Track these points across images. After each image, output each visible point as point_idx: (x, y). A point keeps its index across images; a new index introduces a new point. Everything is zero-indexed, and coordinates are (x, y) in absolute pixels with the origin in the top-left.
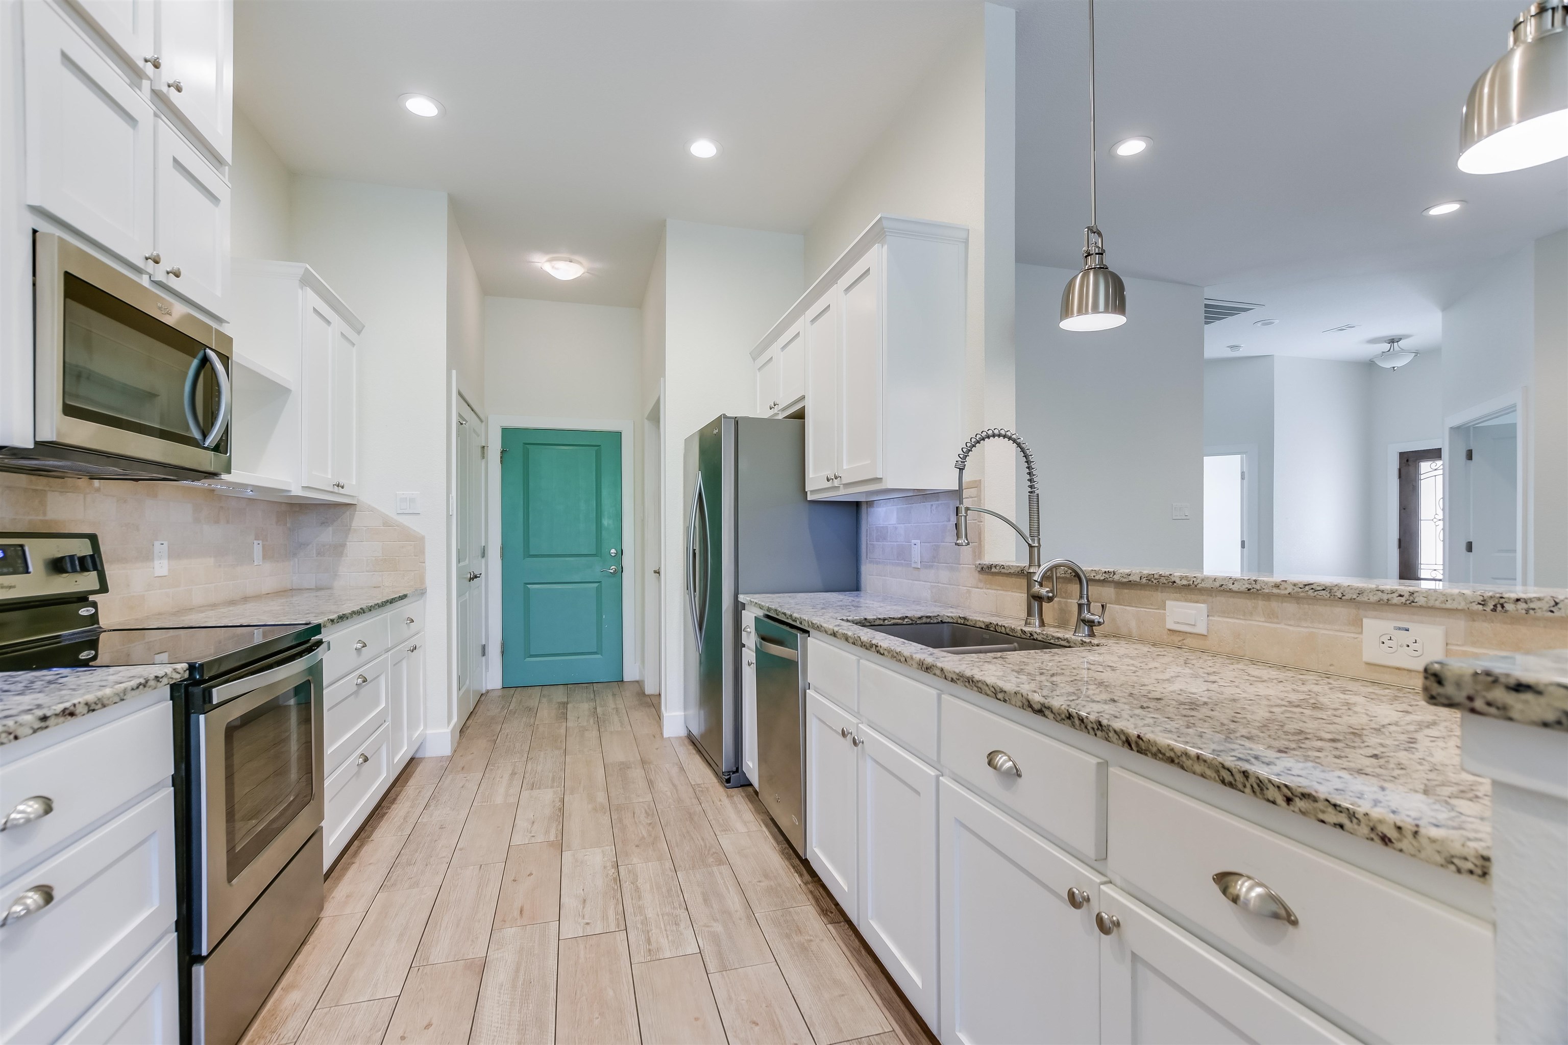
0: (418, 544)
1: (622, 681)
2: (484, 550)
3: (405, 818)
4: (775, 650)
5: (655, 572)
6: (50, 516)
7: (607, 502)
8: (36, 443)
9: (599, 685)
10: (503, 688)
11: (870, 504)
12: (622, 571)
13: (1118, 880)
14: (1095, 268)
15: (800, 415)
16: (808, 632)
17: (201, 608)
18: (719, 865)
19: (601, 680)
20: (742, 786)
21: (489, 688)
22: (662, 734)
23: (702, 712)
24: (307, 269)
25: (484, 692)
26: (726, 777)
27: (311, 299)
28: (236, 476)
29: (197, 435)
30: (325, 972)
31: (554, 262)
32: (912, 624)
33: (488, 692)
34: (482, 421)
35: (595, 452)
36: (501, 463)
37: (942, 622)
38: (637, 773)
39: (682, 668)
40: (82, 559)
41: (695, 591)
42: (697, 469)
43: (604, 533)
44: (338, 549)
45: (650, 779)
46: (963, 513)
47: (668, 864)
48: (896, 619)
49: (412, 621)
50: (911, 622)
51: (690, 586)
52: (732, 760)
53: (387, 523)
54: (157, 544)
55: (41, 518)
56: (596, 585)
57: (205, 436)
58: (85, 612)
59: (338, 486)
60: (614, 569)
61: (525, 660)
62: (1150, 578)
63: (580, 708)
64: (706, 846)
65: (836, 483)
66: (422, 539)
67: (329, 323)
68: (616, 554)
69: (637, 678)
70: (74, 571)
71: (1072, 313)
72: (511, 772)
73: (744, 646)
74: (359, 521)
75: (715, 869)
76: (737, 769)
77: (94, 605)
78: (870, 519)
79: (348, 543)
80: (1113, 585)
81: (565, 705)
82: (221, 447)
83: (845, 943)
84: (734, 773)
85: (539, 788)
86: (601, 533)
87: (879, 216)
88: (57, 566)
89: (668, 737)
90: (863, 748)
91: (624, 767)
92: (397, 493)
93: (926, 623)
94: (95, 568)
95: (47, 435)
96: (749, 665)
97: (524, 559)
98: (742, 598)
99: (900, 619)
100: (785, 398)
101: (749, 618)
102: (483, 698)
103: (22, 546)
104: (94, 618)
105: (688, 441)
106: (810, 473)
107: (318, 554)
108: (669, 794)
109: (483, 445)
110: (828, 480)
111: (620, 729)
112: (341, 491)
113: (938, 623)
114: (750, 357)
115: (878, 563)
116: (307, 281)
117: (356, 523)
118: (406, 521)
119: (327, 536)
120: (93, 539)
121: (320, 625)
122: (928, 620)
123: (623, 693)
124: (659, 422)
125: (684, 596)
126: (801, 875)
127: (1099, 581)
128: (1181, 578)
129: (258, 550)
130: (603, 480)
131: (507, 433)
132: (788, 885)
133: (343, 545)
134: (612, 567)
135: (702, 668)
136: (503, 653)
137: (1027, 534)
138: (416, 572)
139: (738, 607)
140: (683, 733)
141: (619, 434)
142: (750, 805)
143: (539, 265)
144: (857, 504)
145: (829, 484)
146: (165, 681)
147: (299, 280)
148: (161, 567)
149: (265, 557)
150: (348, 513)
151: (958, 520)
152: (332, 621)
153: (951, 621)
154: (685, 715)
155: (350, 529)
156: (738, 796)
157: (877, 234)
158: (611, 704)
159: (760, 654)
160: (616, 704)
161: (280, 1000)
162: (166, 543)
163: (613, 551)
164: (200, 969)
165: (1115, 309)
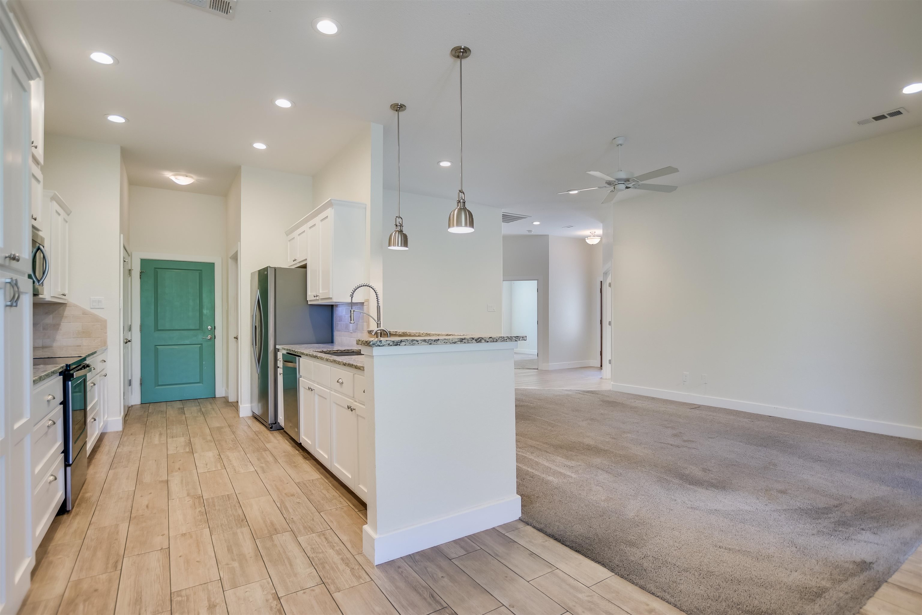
0: (103, 324)
1: (215, 397)
2: (130, 327)
4: (290, 365)
5: (235, 338)
7: (206, 301)
9: (201, 400)
10: (141, 404)
11: (337, 306)
12: (215, 338)
13: (357, 401)
14: (398, 231)
15: (305, 267)
16: (300, 356)
18: (265, 451)
19: (202, 397)
20: (278, 430)
21: (133, 404)
22: (239, 416)
23: (260, 405)
24: (55, 194)
25: (130, 405)
26: (271, 426)
27: (55, 206)
29: (36, 281)
31: (177, 177)
32: (341, 353)
33: (132, 406)
34: (129, 256)
35: (198, 273)
36: (140, 279)
37: (353, 352)
38: (227, 430)
39: (250, 382)
41: (256, 345)
42: (257, 288)
43: (204, 317)
44: (56, 327)
45: (233, 431)
46: (352, 312)
47: (243, 453)
48: (335, 351)
49: (105, 361)
50: (341, 352)
51: (254, 342)
52: (273, 418)
53: (85, 313)
56: (200, 345)
57: (40, 279)
59: (63, 295)
60: (210, 337)
61: (156, 388)
62: (403, 333)
63: (191, 410)
64: (259, 447)
65: (318, 298)
66: (105, 321)
67: (59, 214)
68: (211, 329)
69: (224, 395)
71: (391, 246)
72: (159, 434)
73: (279, 367)
74: (67, 312)
75: (263, 453)
76: (276, 422)
78: (336, 313)
79: (62, 323)
80: (398, 336)
81: (183, 409)
82: (43, 284)
83: (311, 464)
84: (274, 424)
85: (176, 437)
86: (202, 318)
87: (330, 199)
89: (242, 417)
90: (314, 392)
91: (219, 429)
92: (91, 297)
93: (347, 352)
96: (280, 374)
97: (155, 331)
98: (277, 347)
99: (336, 351)
100: (300, 258)
101: (280, 355)
102: (130, 409)
105: (252, 274)
106: (309, 293)
107: (44, 329)
108: (243, 435)
109: (130, 269)
110: (314, 297)
111: (216, 416)
113: (352, 352)
114: (285, 234)
115: (339, 331)
116: (54, 198)
117: (66, 313)
118: (96, 312)
119: (49, 320)
122: (348, 351)
123: (216, 402)
124: (237, 260)
125: (251, 348)
126: (299, 451)
127: (394, 334)
128: (409, 333)
130: (203, 289)
131: (144, 262)
132: (293, 453)
133: (59, 325)
134: (209, 336)
135: (259, 381)
136: (141, 384)
137: (377, 320)
138: (102, 338)
139: (276, 351)
140: (250, 414)
141: (213, 264)
142: (281, 435)
143: (168, 176)
144: (332, 306)
145: (315, 298)
147: (51, 198)
150: (62, 308)
151: (351, 314)
153: (357, 351)
154: (251, 406)
155: (63, 316)
156: (277, 434)
157: (330, 204)
158: (209, 407)
159: (284, 368)
160: (212, 407)
163: (209, 327)
164: (69, 469)
165: (404, 245)
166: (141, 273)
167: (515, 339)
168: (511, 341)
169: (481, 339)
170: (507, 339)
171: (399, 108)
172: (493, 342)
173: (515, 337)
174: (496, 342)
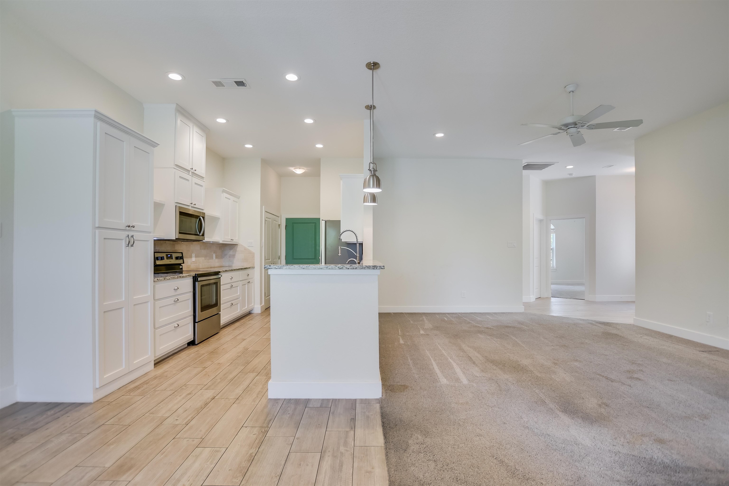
0: (252, 255)
2: (279, 257)
3: (243, 322)
6: (176, 249)
7: (318, 241)
8: (176, 238)
17: (201, 269)
24: (223, 189)
27: (225, 195)
28: (207, 239)
29: (199, 234)
30: (218, 338)
31: (295, 169)
34: (279, 217)
35: (314, 225)
36: (285, 229)
40: (180, 257)
44: (234, 256)
49: (250, 275)
53: (245, 249)
54: (193, 254)
55: (174, 249)
57: (200, 233)
58: (181, 267)
59: (232, 240)
66: (254, 253)
67: (230, 199)
70: (179, 259)
71: (365, 202)
77: (182, 266)
82: (203, 235)
86: (316, 252)
88: (177, 258)
92: (248, 241)
94: (182, 259)
95: (177, 237)
97: (292, 260)
103: (172, 254)
104: (182, 269)
107: (229, 257)
109: (279, 224)
112: (233, 241)
116: (224, 191)
117: (238, 249)
118: (249, 248)
119: (231, 252)
120: (182, 253)
121: (220, 271)
129: (214, 256)
131: (287, 220)
133: (235, 255)
138: (252, 263)
143: (292, 170)
146: (192, 276)
147: (222, 192)
148: (194, 259)
149: (216, 258)
152: (224, 271)
155: (236, 251)
157: (340, 178)
161: (210, 339)
162: (194, 254)
164: (196, 324)
165: (373, 202)
166: (286, 226)
167: (373, 268)
168: (369, 269)
169: (343, 266)
170: (365, 268)
171: (371, 108)
172: (353, 269)
173: (373, 266)
174: (356, 269)
